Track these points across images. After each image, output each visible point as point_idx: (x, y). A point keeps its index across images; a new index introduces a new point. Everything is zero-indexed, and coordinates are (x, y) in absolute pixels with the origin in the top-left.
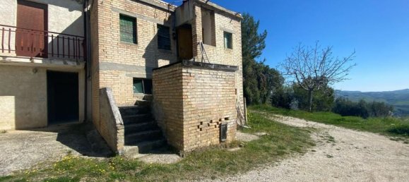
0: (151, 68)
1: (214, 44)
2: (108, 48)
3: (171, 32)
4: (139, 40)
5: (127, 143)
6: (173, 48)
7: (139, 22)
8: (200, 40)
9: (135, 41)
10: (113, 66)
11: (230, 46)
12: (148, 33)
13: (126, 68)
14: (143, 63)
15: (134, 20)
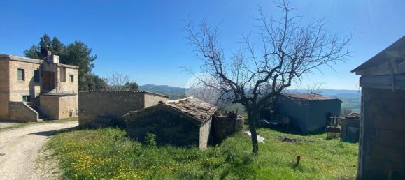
0: (32, 91)
1: (64, 81)
2: (13, 84)
3: (40, 73)
4: (26, 79)
5: (40, 118)
6: (41, 81)
7: (26, 71)
8: (59, 80)
9: (23, 79)
10: (15, 91)
11: (72, 80)
12: (29, 76)
13: (20, 92)
14: (28, 89)
15: (23, 71)
